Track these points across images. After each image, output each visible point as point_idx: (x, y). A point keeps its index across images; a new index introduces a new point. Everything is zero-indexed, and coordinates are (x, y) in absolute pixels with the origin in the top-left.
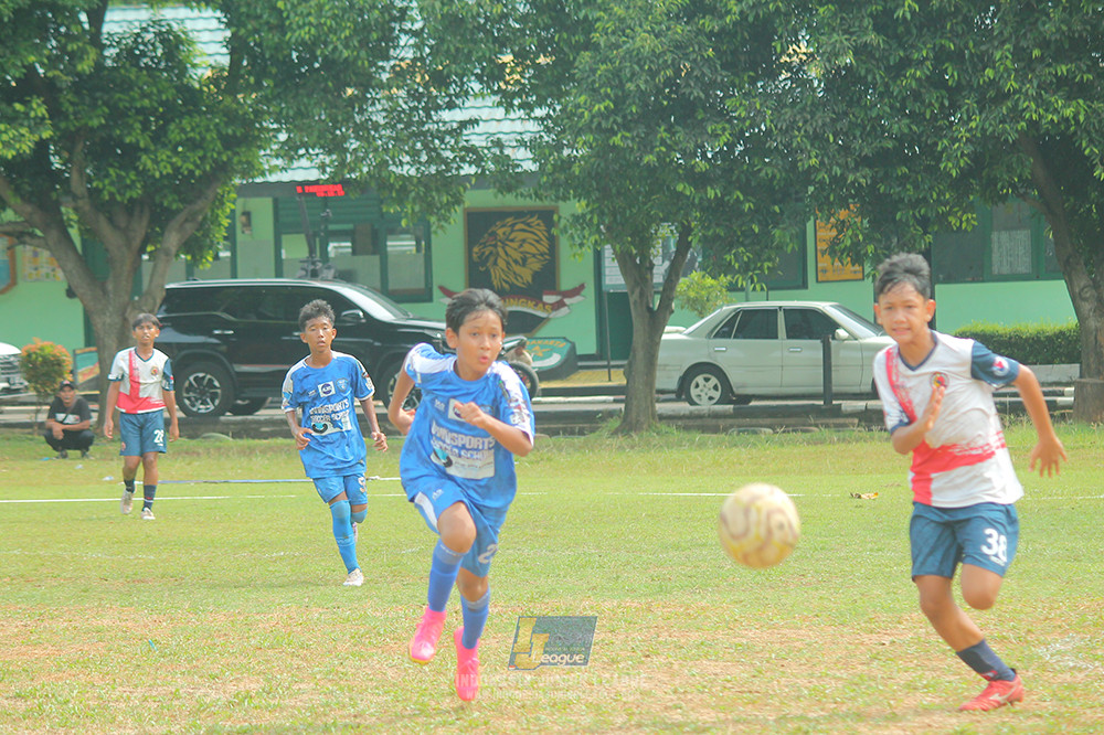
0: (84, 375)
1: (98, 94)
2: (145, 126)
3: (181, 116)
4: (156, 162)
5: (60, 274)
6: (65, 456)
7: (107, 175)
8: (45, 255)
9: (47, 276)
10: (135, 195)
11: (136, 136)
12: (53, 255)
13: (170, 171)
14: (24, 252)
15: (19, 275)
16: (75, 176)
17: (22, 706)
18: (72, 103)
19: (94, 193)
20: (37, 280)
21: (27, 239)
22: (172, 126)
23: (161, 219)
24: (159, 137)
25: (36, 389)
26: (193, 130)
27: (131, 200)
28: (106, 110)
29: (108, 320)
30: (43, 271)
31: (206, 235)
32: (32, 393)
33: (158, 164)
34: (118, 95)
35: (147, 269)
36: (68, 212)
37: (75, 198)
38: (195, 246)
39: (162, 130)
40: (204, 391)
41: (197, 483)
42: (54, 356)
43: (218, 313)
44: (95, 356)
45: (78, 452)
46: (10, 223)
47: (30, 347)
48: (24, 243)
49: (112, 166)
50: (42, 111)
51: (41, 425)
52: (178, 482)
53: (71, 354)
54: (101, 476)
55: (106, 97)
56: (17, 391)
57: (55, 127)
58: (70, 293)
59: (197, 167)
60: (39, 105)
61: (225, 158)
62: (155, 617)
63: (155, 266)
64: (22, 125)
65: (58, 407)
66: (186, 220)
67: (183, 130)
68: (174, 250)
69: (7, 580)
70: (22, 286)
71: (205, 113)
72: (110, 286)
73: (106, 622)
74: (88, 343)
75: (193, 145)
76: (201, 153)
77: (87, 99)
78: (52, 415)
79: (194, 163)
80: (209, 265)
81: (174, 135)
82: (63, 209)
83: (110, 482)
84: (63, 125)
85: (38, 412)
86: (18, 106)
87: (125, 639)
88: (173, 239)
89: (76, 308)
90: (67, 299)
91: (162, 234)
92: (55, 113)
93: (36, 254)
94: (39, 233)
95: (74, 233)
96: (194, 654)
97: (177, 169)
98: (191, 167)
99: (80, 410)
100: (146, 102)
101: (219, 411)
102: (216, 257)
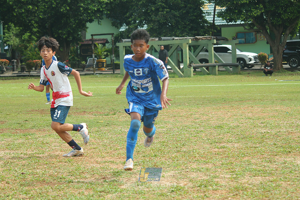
0: (270, 59)
1: (273, 3)
2: (282, 9)
3: (290, 7)
4: (285, 16)
5: (265, 39)
6: (267, 76)
7: (275, 19)
8: (262, 35)
9: (263, 39)
10: (280, 23)
11: (280, 11)
12: (264, 35)
13: (287, 18)
14: (258, 35)
15: (257, 40)
16: (268, 20)
17: (263, 125)
18: (268, 5)
19: (272, 23)
20: (261, 40)
21: (259, 32)
22: (288, 9)
23: (285, 28)
24: (285, 11)
25: (261, 62)
26: (292, 10)
27: (279, 24)
28: (275, 6)
29: (275, 48)
30: (262, 39)
31: (294, 31)
32: (260, 63)
33: (285, 17)
34: (277, 3)
35: (283, 38)
36: (267, 27)
37: (268, 24)
38: (293, 33)
39: (286, 10)
40: (294, 62)
41: (294, 81)
42: (265, 55)
43: (297, 47)
44: (273, 55)
45: (270, 75)
46: (256, 29)
47: (260, 54)
48: (258, 33)
49: (276, 17)
50: (262, 6)
51: (262, 69)
52: (290, 80)
53: (268, 55)
54: (274, 79)
55: (275, 4)
56: (257, 63)
57: (265, 10)
58: (267, 43)
59: (293, 17)
60: (261, 6)
61: (298, 15)
62: (287, 107)
63: (284, 37)
64: (258, 10)
65: (266, 66)
66: (290, 28)
67: (290, 10)
68: (288, 34)
69: (257, 100)
70: (258, 41)
71: (294, 6)
72: (275, 42)
73: (278, 108)
74: (271, 53)
75: (291, 13)
76: (293, 14)
77: (271, 4)
78: (265, 67)
79: (292, 16)
80: (295, 37)
81: (288, 11)
82: (266, 26)
83: (276, 81)
84: (266, 9)
85: (261, 67)
86: (257, 6)
87: (282, 112)
88: (288, 32)
89: (268, 46)
90: (267, 44)
91: (286, 31)
92: (265, 7)
93: (261, 35)
94: (261, 31)
95: (268, 31)
96: (296, 115)
97: (289, 18)
98: (292, 17)
99: (271, 66)
100: (282, 4)
101: (297, 66)
102: (296, 35)
